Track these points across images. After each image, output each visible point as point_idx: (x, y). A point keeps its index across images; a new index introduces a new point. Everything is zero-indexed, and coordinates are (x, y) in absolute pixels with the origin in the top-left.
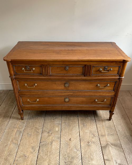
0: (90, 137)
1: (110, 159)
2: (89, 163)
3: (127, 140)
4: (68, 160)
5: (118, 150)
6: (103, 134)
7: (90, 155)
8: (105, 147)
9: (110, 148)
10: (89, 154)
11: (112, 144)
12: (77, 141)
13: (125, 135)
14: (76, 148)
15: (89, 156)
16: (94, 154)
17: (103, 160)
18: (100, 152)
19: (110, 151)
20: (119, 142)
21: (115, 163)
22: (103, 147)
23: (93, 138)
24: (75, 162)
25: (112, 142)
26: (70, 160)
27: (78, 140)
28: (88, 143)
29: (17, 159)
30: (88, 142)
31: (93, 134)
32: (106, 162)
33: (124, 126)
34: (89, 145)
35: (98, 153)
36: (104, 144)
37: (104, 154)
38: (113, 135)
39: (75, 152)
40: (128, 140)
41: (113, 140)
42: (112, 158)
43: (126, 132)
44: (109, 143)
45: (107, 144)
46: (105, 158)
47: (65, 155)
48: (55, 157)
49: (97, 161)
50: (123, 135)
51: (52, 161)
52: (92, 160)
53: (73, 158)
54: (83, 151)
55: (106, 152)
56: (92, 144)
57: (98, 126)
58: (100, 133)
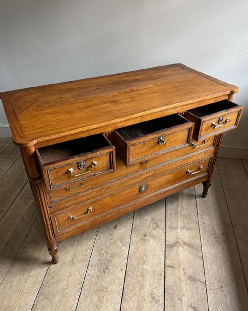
0: (149, 227)
1: (175, 266)
2: (139, 266)
3: (214, 240)
4: (105, 257)
5: (194, 254)
6: (174, 225)
7: (143, 255)
8: (172, 246)
9: (181, 249)
10: (142, 253)
11: (185, 244)
12: (126, 230)
13: (212, 232)
14: (122, 242)
15: (140, 256)
16: (151, 254)
17: (163, 266)
18: (161, 253)
19: (178, 254)
20: (198, 241)
21: (182, 273)
22: (169, 245)
23: (155, 229)
24: (115, 261)
25: (187, 240)
26: (107, 257)
27: (128, 229)
28: (145, 237)
30: (145, 235)
31: (155, 223)
32: (169, 270)
33: (214, 218)
34: (146, 239)
35: (157, 253)
36: (170, 240)
37: (166, 256)
38: (191, 229)
39: (118, 247)
40: (216, 240)
41: (189, 237)
42: (179, 265)
43: (216, 227)
44: (179, 240)
45: (177, 242)
46: (168, 263)
47: (102, 249)
48: (85, 250)
49: (153, 266)
50: (210, 232)
51: (79, 256)
52: (144, 262)
53: (113, 255)
54: (133, 247)
55: (172, 253)
56: (151, 239)
57: (169, 211)
58: (168, 223)
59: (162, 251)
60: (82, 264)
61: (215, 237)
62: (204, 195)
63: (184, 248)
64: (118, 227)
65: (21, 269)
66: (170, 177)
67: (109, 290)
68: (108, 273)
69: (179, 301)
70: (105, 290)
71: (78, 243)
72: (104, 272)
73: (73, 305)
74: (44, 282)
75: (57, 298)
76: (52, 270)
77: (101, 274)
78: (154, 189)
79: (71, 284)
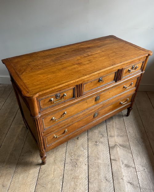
0: (98, 137)
1: (117, 159)
2: (95, 161)
3: (137, 142)
4: (74, 157)
5: (126, 151)
6: (113, 135)
7: (97, 154)
8: (113, 147)
9: (118, 149)
10: (96, 153)
11: (121, 145)
12: (85, 140)
13: (135, 137)
14: (83, 147)
15: (95, 155)
16: (101, 153)
17: (110, 160)
18: (107, 152)
19: (117, 151)
20: (128, 143)
21: (121, 163)
22: (111, 147)
23: (101, 138)
24: (81, 159)
25: (121, 143)
26: (76, 158)
27: (85, 139)
28: (96, 143)
29: (23, 154)
30: (96, 142)
31: (102, 134)
32: (113, 162)
33: (135, 128)
34: (97, 144)
35: (105, 152)
36: (112, 144)
37: (111, 154)
38: (123, 136)
39: (81, 150)
40: (138, 142)
41: (122, 141)
42: (119, 159)
43: (137, 134)
44: (117, 144)
45: (116, 145)
46: (112, 158)
47: (72, 153)
48: (61, 155)
49: (103, 160)
50: (133, 137)
51: (58, 158)
52: (98, 159)
53: (79, 156)
54: (90, 150)
55: (114, 152)
56: (100, 144)
57: (108, 126)
58: (109, 134)
59: (108, 151)
60: (61, 163)
61: (137, 140)
62: (128, 115)
63: (120, 148)
64: (79, 138)
65: (23, 170)
66: (111, 107)
67: (80, 177)
68: (78, 167)
69: (121, 180)
70: (77, 178)
71: (56, 150)
72: (75, 167)
73: (60, 189)
74: (39, 177)
75: (49, 186)
76: (43, 169)
77: (73, 168)
78: (102, 115)
79: (56, 176)
